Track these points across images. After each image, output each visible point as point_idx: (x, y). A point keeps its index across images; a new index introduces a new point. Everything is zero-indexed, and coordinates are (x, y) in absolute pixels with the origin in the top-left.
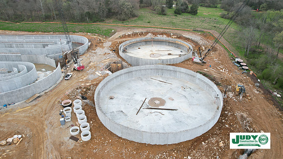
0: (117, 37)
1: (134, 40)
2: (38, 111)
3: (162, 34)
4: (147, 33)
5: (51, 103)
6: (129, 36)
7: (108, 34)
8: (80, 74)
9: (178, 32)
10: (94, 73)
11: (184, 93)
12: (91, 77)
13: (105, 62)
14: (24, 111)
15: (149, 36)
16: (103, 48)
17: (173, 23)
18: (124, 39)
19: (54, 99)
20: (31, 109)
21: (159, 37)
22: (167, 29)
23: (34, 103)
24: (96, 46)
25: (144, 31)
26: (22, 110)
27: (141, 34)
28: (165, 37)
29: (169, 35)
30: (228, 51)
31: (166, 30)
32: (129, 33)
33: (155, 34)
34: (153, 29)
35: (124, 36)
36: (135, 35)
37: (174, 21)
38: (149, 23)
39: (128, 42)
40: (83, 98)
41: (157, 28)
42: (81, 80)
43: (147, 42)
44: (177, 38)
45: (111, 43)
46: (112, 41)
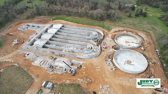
0: (113, 32)
2: (100, 61)
3: (130, 31)
4: (124, 30)
5: (102, 59)
7: (109, 30)
8: (106, 50)
9: (136, 31)
10: (110, 50)
11: (137, 60)
12: (109, 51)
13: (111, 45)
16: (109, 37)
17: (135, 24)
19: (102, 58)
20: (98, 60)
21: (129, 33)
22: (132, 29)
24: (106, 36)
26: (95, 60)
27: (122, 31)
29: (133, 33)
30: (155, 45)
32: (117, 30)
33: (127, 31)
34: (126, 28)
35: (115, 32)
36: (119, 31)
38: (124, 23)
40: (109, 58)
41: (128, 28)
42: (107, 52)
43: (124, 35)
44: (136, 34)
45: (111, 35)
46: (111, 34)
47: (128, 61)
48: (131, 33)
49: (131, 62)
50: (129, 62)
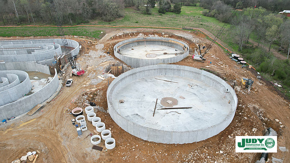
0: (108, 39)
1: (126, 41)
2: (46, 123)
3: (153, 33)
4: (138, 33)
5: (59, 113)
6: (120, 37)
7: (98, 36)
8: (81, 80)
9: (169, 31)
10: (96, 77)
12: (94, 81)
13: (103, 65)
14: (29, 125)
15: (141, 36)
16: (96, 50)
17: (161, 22)
18: (116, 41)
19: (61, 108)
20: (38, 122)
21: (151, 37)
22: (157, 28)
23: (38, 115)
24: (88, 49)
25: (135, 31)
26: (26, 123)
27: (132, 34)
28: (156, 37)
29: (160, 35)
30: (222, 48)
31: (157, 30)
32: (120, 34)
33: (146, 34)
34: (143, 29)
35: (115, 38)
36: (126, 35)
37: (161, 20)
38: (137, 23)
39: (120, 43)
40: (92, 105)
41: (147, 28)
42: (84, 86)
43: (139, 42)
44: (169, 37)
45: (103, 45)
46: (103, 43)
47: (164, 100)
48: (156, 36)
49: (175, 102)
50: (170, 102)
